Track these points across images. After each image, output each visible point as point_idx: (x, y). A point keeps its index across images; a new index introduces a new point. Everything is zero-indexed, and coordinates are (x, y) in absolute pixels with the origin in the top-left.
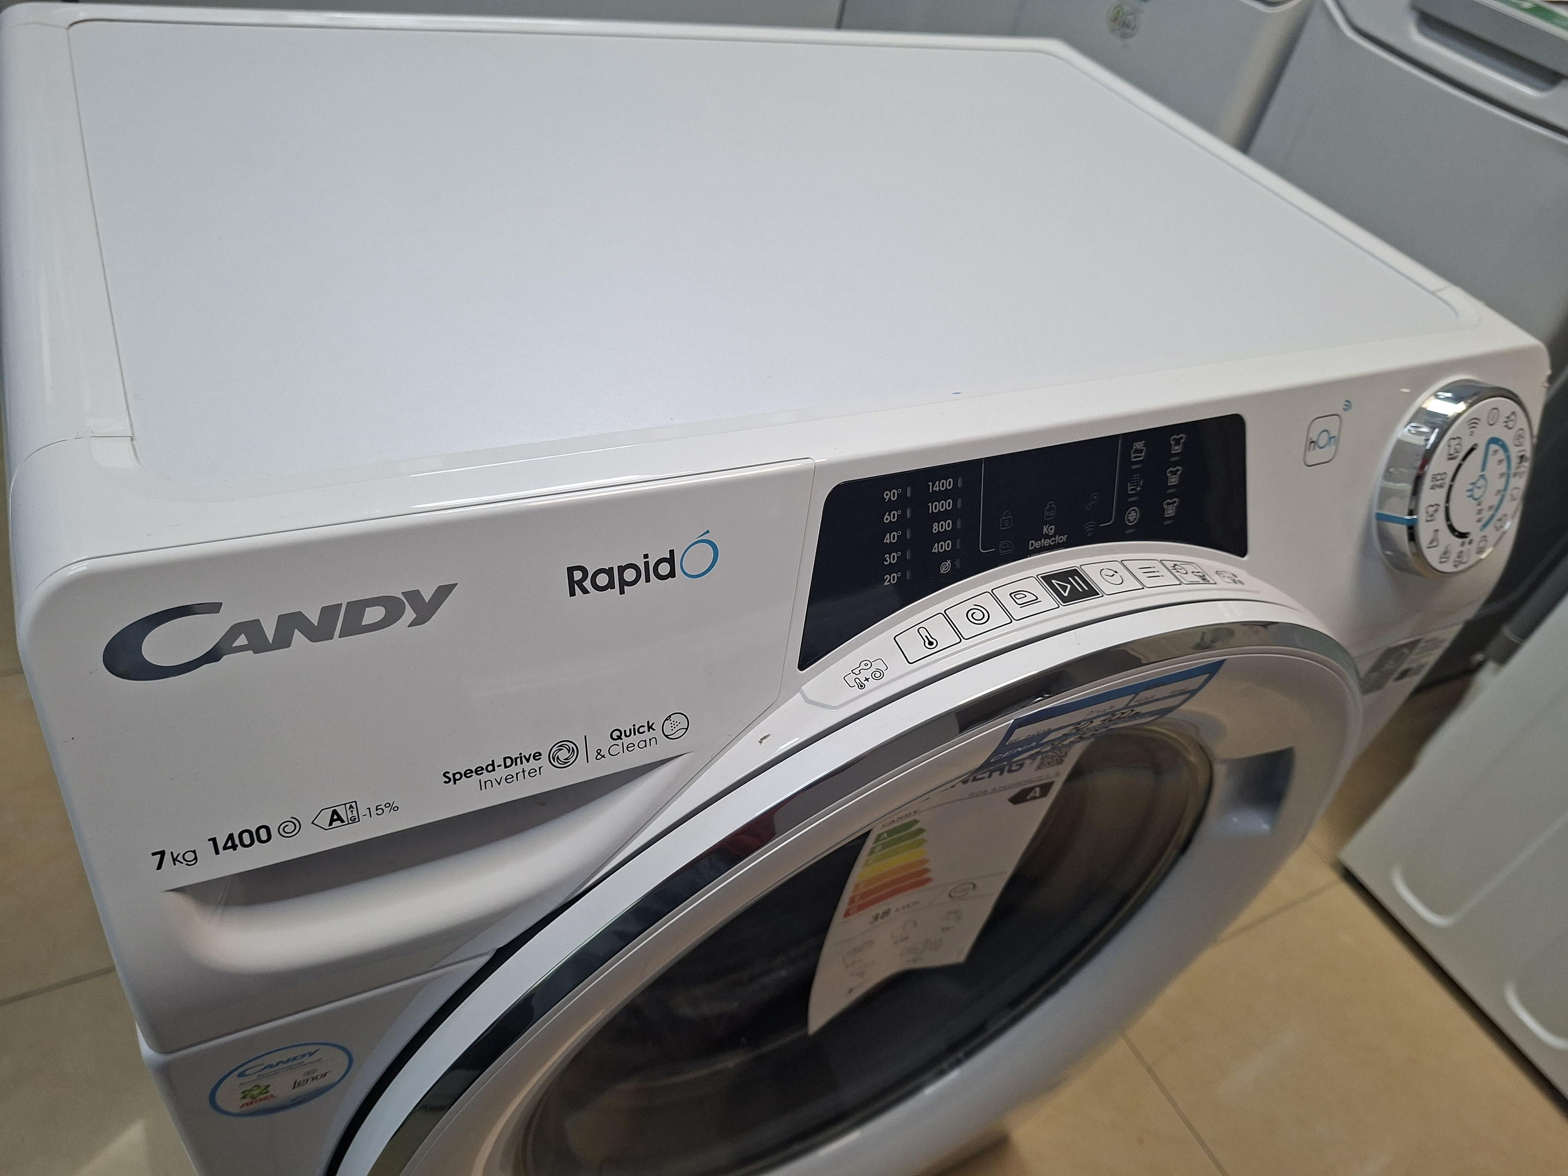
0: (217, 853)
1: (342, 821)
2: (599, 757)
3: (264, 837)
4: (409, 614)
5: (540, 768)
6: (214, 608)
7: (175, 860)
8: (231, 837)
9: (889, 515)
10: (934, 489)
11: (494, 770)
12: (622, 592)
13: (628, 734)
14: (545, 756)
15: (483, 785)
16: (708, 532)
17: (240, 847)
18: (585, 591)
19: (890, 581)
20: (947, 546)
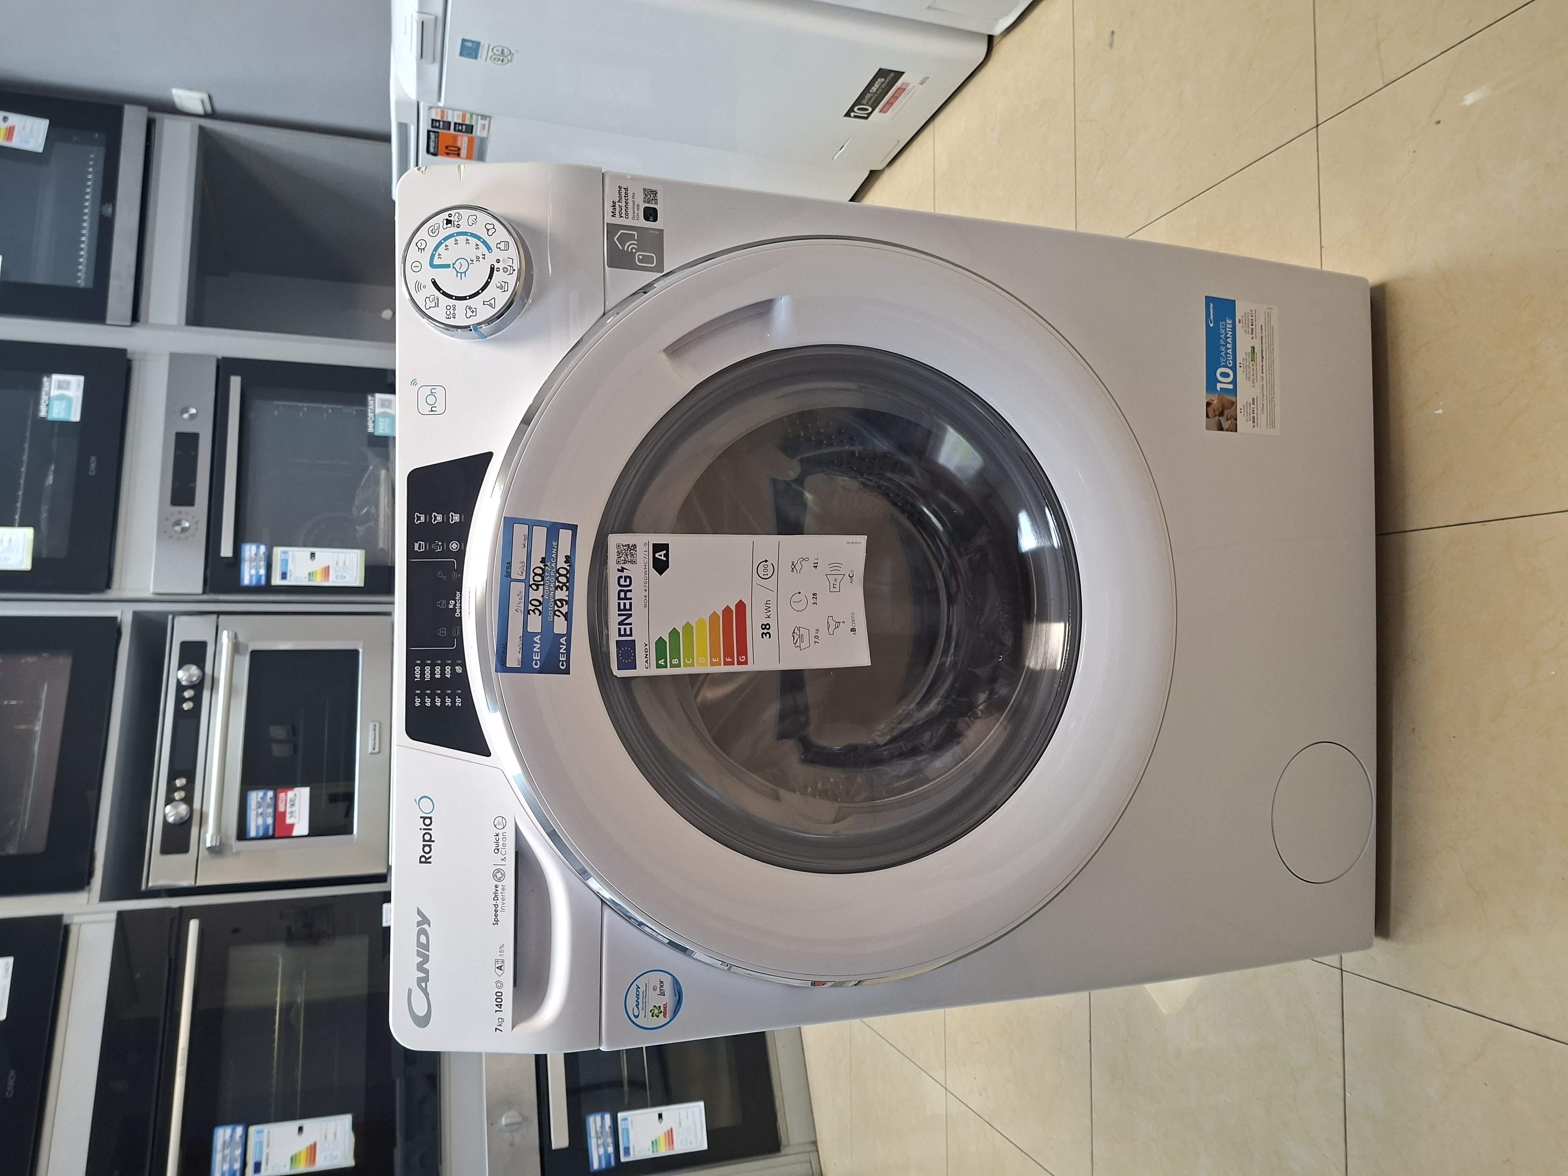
0: (501, 1011)
1: (502, 966)
2: (505, 860)
3: (500, 994)
4: (426, 926)
5: (502, 886)
6: (410, 991)
7: (500, 1025)
8: (497, 1005)
9: (427, 703)
10: (419, 677)
11: (497, 905)
12: (433, 841)
13: (497, 846)
14: (497, 883)
15: (503, 910)
16: (415, 800)
17: (502, 1003)
18: (430, 857)
19: (459, 703)
20: (448, 669)
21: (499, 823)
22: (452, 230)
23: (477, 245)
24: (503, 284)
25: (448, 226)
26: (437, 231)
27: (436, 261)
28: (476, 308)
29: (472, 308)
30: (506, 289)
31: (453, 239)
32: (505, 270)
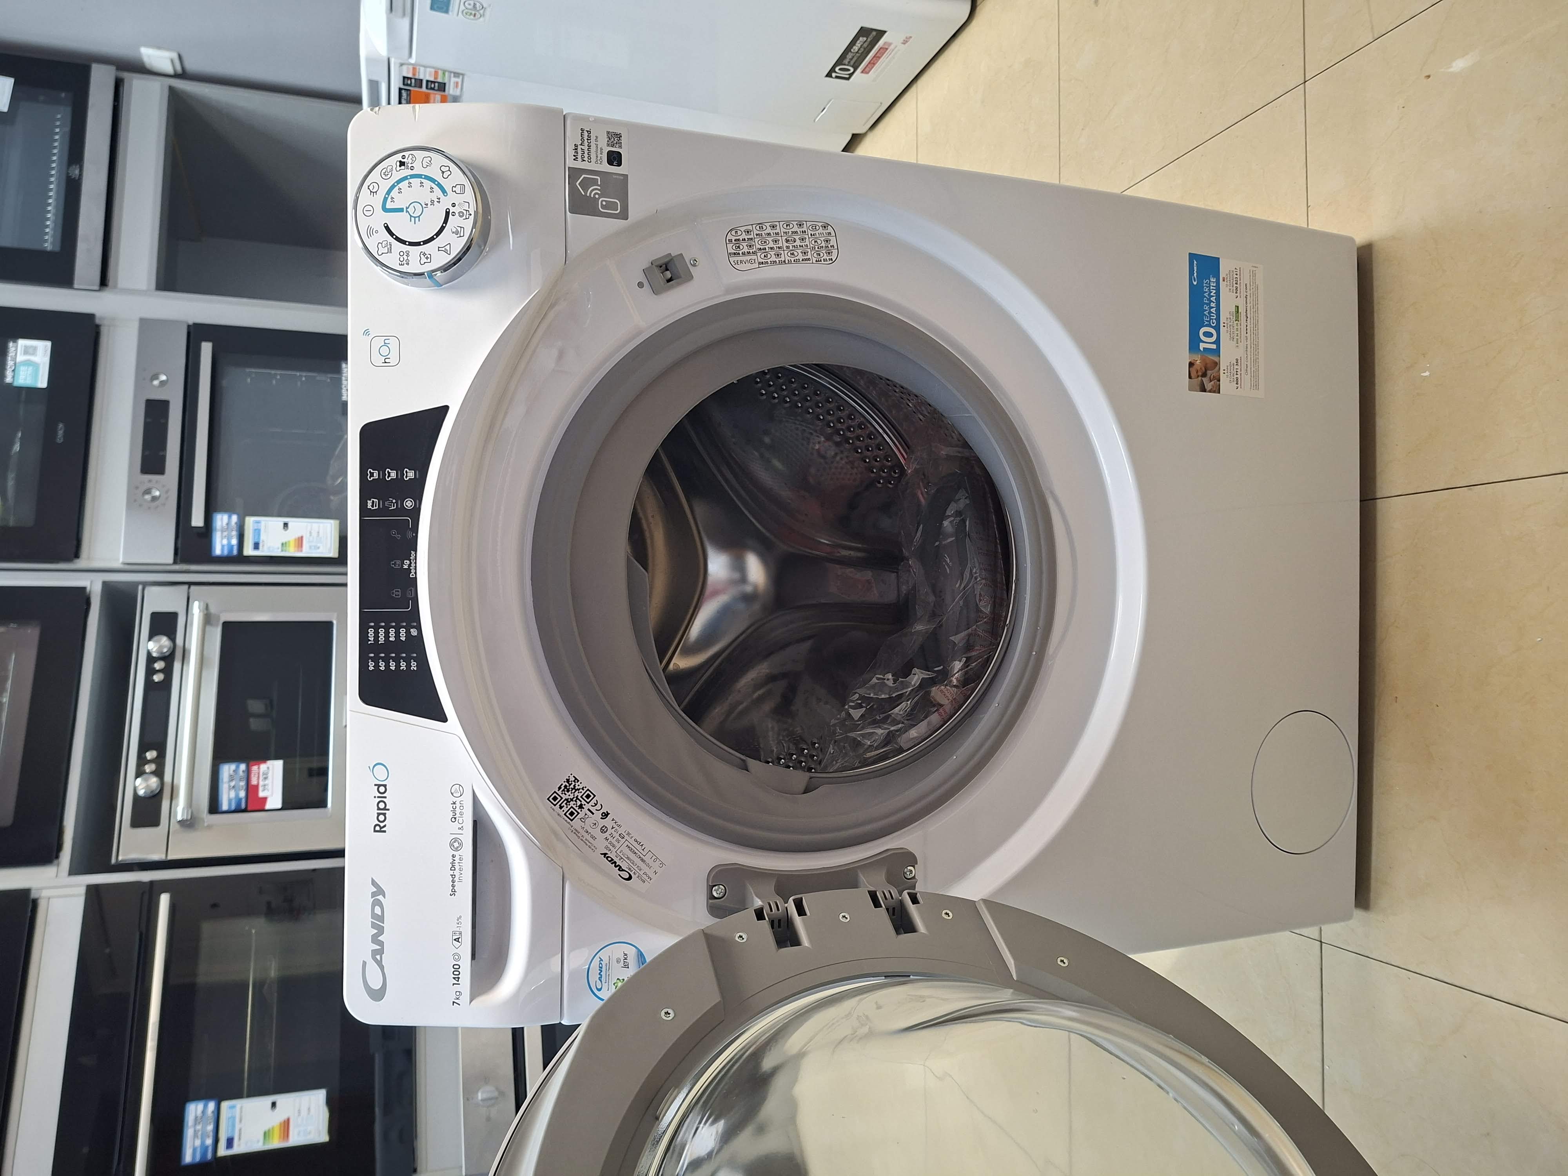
0: (459, 984)
1: (460, 938)
2: (462, 829)
3: (458, 967)
4: (380, 897)
5: (460, 855)
6: (364, 963)
7: (458, 999)
8: (454, 978)
9: (381, 667)
10: (372, 640)
11: (455, 875)
12: (388, 810)
13: (454, 814)
14: (455, 853)
15: (460, 880)
16: (369, 767)
17: (459, 976)
18: (385, 826)
19: (414, 667)
20: (403, 632)
21: (456, 791)
22: (405, 172)
23: (432, 188)
24: (459, 228)
25: (401, 168)
26: (390, 173)
27: (389, 205)
28: (430, 255)
29: (426, 254)
30: (462, 235)
31: (407, 182)
32: (461, 214)
